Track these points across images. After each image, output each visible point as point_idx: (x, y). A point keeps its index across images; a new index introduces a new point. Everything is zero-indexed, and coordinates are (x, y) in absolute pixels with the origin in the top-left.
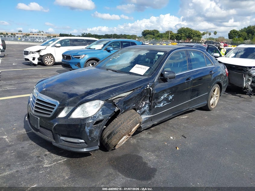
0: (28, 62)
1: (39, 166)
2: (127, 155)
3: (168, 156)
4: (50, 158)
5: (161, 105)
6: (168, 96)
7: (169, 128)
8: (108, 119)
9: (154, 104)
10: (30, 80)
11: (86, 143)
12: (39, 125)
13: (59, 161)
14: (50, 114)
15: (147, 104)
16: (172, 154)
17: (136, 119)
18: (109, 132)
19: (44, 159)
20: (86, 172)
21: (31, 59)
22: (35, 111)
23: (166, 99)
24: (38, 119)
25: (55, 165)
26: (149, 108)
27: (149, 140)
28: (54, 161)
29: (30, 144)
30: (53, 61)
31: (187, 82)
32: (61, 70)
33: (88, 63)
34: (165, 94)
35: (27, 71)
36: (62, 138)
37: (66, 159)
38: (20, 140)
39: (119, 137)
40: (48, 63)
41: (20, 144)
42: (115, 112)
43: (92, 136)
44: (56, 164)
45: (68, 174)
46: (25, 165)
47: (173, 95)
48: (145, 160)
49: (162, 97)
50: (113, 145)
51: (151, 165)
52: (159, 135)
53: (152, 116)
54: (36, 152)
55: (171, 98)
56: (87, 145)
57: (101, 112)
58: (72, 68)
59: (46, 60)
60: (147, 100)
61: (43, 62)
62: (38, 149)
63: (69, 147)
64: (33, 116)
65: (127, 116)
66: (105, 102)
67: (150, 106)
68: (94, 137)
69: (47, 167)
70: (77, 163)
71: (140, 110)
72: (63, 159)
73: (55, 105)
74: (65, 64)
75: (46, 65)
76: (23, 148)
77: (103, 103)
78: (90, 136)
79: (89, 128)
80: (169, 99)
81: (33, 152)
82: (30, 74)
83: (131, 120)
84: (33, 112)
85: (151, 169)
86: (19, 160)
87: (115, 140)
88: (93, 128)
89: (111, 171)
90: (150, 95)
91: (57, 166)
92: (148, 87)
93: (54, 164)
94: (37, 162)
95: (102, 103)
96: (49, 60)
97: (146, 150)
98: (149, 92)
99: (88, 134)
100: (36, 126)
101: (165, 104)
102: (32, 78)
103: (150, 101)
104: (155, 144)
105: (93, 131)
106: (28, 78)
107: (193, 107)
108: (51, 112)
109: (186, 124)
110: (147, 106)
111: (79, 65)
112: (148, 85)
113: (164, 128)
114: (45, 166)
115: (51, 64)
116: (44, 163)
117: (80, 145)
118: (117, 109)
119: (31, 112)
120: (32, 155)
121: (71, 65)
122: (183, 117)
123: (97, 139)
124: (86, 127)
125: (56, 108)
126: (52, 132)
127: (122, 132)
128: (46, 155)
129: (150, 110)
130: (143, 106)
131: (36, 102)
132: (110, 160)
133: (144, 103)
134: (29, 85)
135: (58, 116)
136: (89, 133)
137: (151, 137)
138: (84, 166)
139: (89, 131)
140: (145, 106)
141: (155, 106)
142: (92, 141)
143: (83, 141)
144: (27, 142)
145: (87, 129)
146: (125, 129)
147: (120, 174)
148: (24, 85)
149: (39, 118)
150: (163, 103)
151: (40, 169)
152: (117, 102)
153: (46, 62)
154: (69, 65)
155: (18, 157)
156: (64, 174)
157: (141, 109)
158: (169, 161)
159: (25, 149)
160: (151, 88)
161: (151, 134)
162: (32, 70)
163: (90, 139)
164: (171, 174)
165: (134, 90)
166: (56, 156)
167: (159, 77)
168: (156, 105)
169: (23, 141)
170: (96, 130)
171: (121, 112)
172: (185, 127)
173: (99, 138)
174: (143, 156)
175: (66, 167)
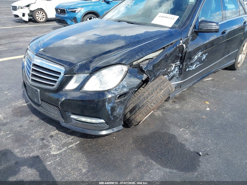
0: (18, 19)
1: (45, 153)
2: (155, 133)
3: (207, 133)
4: (57, 140)
5: (194, 67)
6: (202, 55)
7: (195, 94)
8: (134, 90)
9: (186, 66)
10: (22, 39)
11: (106, 123)
12: (40, 99)
13: (70, 144)
14: (53, 85)
15: (177, 66)
16: (211, 130)
17: (168, 88)
18: (133, 105)
19: (50, 142)
20: (108, 161)
21: (21, 16)
22: (33, 80)
23: (199, 60)
24: (37, 91)
25: (65, 151)
26: (180, 71)
27: (177, 111)
28: (64, 145)
29: (30, 121)
30: (45, 16)
31: (222, 37)
32: (55, 27)
33: (86, 18)
34: (199, 52)
35: (17, 28)
36: (73, 116)
37: (78, 142)
38: (17, 116)
39: (146, 112)
40: (40, 20)
41: (17, 121)
42: (143, 80)
43: (115, 114)
44: (67, 150)
45: (84, 164)
46: (26, 152)
47: (206, 54)
48: (180, 140)
49: (196, 57)
50: (137, 122)
51: (190, 147)
52: (186, 103)
53: (182, 81)
54: (38, 132)
55: (204, 58)
56: (108, 126)
57: (126, 82)
58: (67, 24)
59: (37, 16)
60: (177, 61)
61: (34, 19)
62: (41, 128)
63: (84, 128)
64: (30, 87)
65: (156, 85)
66: (129, 67)
67: (180, 69)
68: (117, 116)
69: (56, 155)
70: (94, 147)
71: (168, 75)
72: (75, 142)
73: (60, 73)
74: (59, 20)
75: (37, 21)
76: (21, 126)
77: (127, 70)
78: (112, 114)
79: (110, 105)
80: (202, 59)
81: (35, 133)
82: (21, 32)
83: (161, 90)
84: (30, 81)
85: (192, 152)
86: (17, 144)
87: (140, 116)
88: (116, 105)
89: (141, 158)
90: (182, 54)
91: (68, 152)
92: (181, 44)
93: (64, 149)
94: (42, 148)
95: (125, 68)
96: (41, 16)
97: (176, 125)
98: (182, 51)
99: (110, 112)
100: (36, 100)
101: (197, 66)
102: (23, 36)
103: (182, 63)
104: (186, 116)
105: (116, 109)
106: (20, 36)
107: (221, 67)
108: (55, 82)
109: (214, 88)
110: (176, 70)
111: (75, 20)
112: (181, 41)
113: (190, 94)
114: (53, 153)
115: (43, 20)
116: (51, 148)
117: (98, 127)
118: (145, 77)
119: (27, 82)
120: (33, 137)
121: (66, 20)
122: (207, 79)
123: (121, 117)
124: (107, 104)
125: (61, 77)
126: (59, 108)
127: (150, 106)
128: (52, 136)
129: (180, 74)
130: (172, 69)
131: (32, 69)
132: (135, 141)
133: (174, 66)
134: (22, 44)
135: (64, 88)
136: (111, 110)
137: (177, 106)
138: (103, 151)
139: (110, 108)
140: (174, 70)
141: (186, 69)
142: (114, 121)
143: (103, 121)
144: (25, 118)
145: (108, 107)
146: (155, 102)
147: (154, 163)
148: (16, 45)
149: (39, 90)
150: (195, 65)
151: (47, 158)
152: (145, 67)
153: (37, 18)
154: (64, 21)
155: (16, 141)
156: (80, 166)
157: (170, 73)
158: (212, 141)
159: (24, 129)
160: (184, 45)
161: (177, 103)
162: (23, 28)
163: (112, 119)
164: (220, 159)
165: (164, 48)
166: (64, 138)
167: (193, 29)
168: (189, 67)
169: (20, 117)
170: (120, 107)
171: (150, 81)
172: (213, 91)
173: (123, 115)
174: (176, 134)
175: (80, 154)
